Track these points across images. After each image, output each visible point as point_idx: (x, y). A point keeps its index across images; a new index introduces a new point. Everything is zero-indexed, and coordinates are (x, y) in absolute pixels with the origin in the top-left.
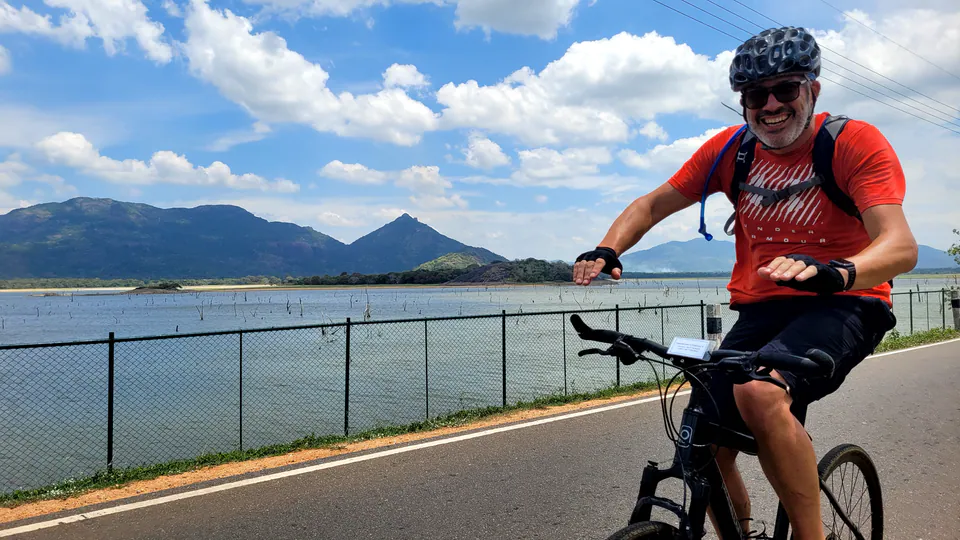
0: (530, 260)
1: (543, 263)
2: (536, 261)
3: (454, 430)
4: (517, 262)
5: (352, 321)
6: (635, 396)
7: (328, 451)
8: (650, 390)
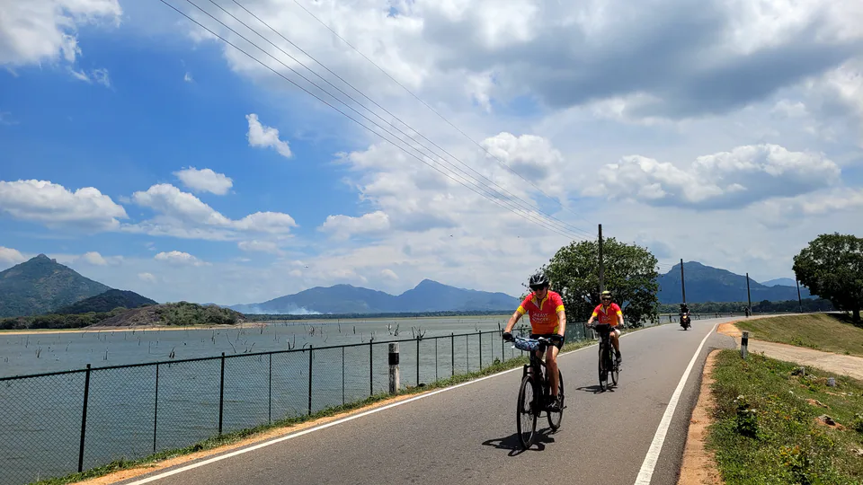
0: (182, 304)
1: (196, 306)
2: (188, 304)
3: (232, 447)
4: (169, 305)
5: (92, 367)
6: (351, 413)
7: (140, 470)
8: (358, 408)
